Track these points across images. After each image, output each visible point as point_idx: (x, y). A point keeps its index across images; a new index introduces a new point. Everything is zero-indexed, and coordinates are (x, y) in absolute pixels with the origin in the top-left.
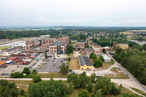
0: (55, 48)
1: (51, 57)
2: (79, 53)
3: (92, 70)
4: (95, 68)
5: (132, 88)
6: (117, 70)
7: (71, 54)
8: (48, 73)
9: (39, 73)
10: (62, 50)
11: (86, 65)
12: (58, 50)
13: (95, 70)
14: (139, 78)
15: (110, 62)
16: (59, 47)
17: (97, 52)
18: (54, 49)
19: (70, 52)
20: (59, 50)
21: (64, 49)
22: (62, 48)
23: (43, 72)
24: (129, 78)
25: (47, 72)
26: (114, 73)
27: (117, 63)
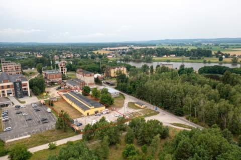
0: (8, 87)
1: (7, 105)
2: (57, 89)
3: (104, 113)
4: (107, 110)
5: (173, 124)
6: (138, 106)
7: (45, 94)
8: (29, 136)
9: (7, 142)
10: (25, 89)
11: (93, 107)
12: (16, 90)
13: (108, 111)
14: (173, 109)
15: (119, 95)
16: (18, 84)
17: (91, 84)
18: (5, 90)
19: (40, 91)
20: (19, 89)
21: (28, 87)
22: (25, 85)
23: (17, 137)
24: (158, 113)
25: (26, 135)
26: (137, 111)
27: (128, 96)
